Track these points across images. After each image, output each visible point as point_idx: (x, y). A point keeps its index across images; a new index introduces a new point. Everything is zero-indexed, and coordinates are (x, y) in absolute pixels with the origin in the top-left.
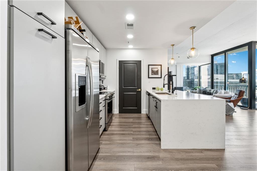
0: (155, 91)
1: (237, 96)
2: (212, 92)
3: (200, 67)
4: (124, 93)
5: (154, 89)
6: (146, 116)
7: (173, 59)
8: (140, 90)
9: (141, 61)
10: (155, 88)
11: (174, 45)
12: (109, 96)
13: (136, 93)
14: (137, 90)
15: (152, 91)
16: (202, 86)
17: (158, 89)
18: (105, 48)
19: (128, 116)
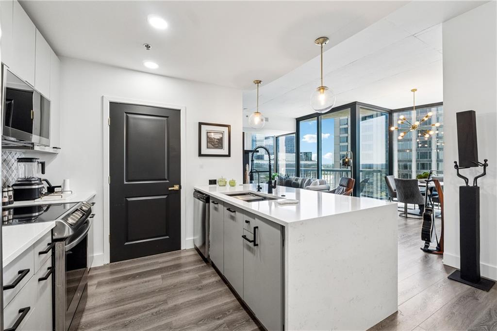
0: (216, 187)
1: (345, 188)
2: (300, 183)
3: (277, 138)
4: (129, 199)
5: (213, 182)
6: (196, 255)
7: (258, 114)
8: (176, 187)
9: (180, 110)
10: (216, 180)
11: (260, 82)
12: (71, 225)
13: (165, 197)
14: (170, 189)
15: (208, 188)
16: (280, 173)
17: (222, 184)
18: (57, 53)
19: (145, 266)
